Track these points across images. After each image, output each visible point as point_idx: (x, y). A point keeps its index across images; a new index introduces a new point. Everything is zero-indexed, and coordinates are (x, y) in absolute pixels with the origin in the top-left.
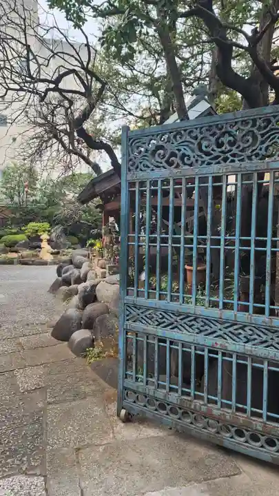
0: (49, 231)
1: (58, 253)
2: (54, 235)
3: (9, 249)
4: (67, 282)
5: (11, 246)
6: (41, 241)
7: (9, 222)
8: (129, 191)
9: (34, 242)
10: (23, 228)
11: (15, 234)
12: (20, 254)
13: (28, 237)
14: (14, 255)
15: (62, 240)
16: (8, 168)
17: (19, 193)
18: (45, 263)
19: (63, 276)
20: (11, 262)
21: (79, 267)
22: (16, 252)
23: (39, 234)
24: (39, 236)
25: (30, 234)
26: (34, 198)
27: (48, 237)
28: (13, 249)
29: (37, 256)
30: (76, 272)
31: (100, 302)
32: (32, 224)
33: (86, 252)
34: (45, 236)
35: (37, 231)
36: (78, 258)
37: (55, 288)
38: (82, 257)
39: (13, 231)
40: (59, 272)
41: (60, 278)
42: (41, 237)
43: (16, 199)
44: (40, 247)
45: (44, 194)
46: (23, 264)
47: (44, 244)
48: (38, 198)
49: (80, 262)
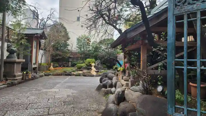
0: (95, 62)
1: (98, 72)
2: (96, 64)
3: (79, 69)
4: (105, 86)
5: (80, 69)
6: (92, 66)
7: (79, 59)
8: (176, 23)
9: (89, 67)
10: (84, 61)
11: (81, 63)
12: (83, 72)
13: (87, 65)
14: (81, 72)
15: (99, 66)
16: (79, 37)
17: (83, 47)
18: (93, 76)
19: (103, 83)
20: (79, 75)
21: (111, 79)
22: (82, 71)
23: (91, 63)
24: (91, 64)
25: (87, 63)
26: (89, 49)
27: (94, 65)
28: (80, 70)
29: (90, 72)
30: (110, 81)
31: (128, 102)
32: (88, 60)
33: (113, 72)
34: (93, 64)
35: (90, 62)
36: (110, 75)
37: (99, 88)
38: (112, 74)
39: (81, 62)
40: (101, 81)
41: (101, 84)
42: (92, 65)
43: (82, 49)
44: (91, 69)
45: (93, 47)
46: (84, 76)
47: (93, 68)
48: (90, 49)
49: (111, 77)
